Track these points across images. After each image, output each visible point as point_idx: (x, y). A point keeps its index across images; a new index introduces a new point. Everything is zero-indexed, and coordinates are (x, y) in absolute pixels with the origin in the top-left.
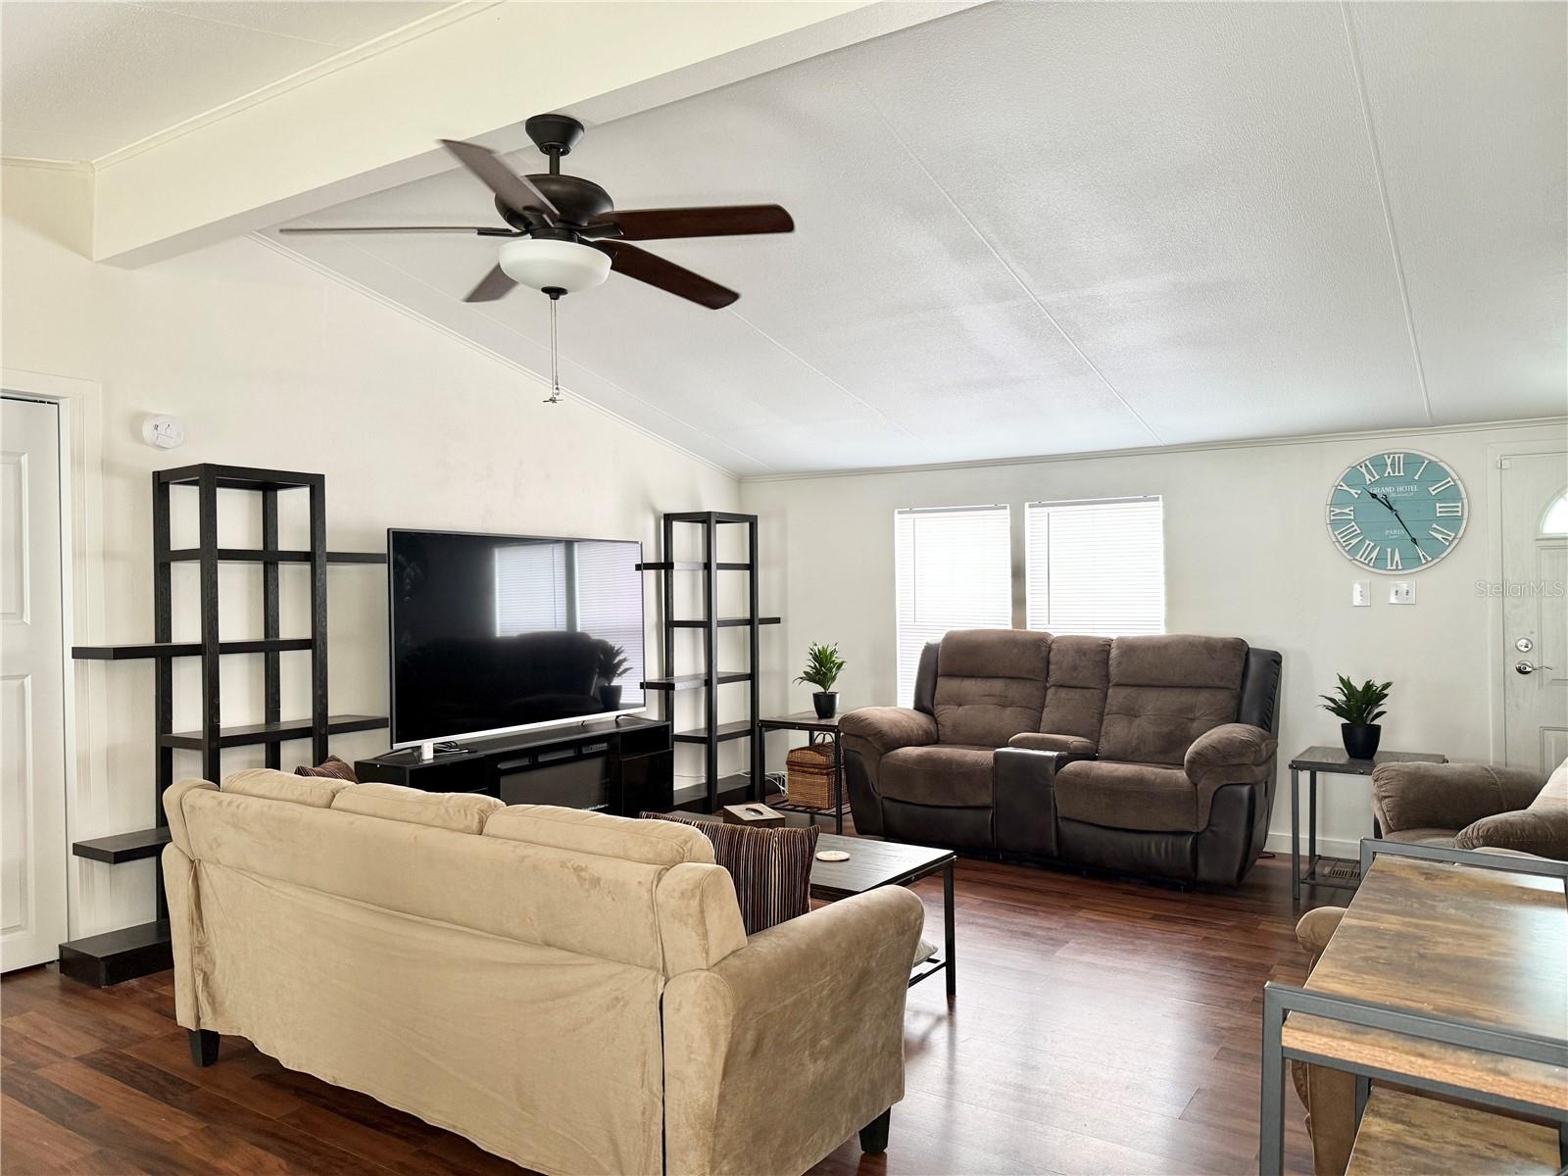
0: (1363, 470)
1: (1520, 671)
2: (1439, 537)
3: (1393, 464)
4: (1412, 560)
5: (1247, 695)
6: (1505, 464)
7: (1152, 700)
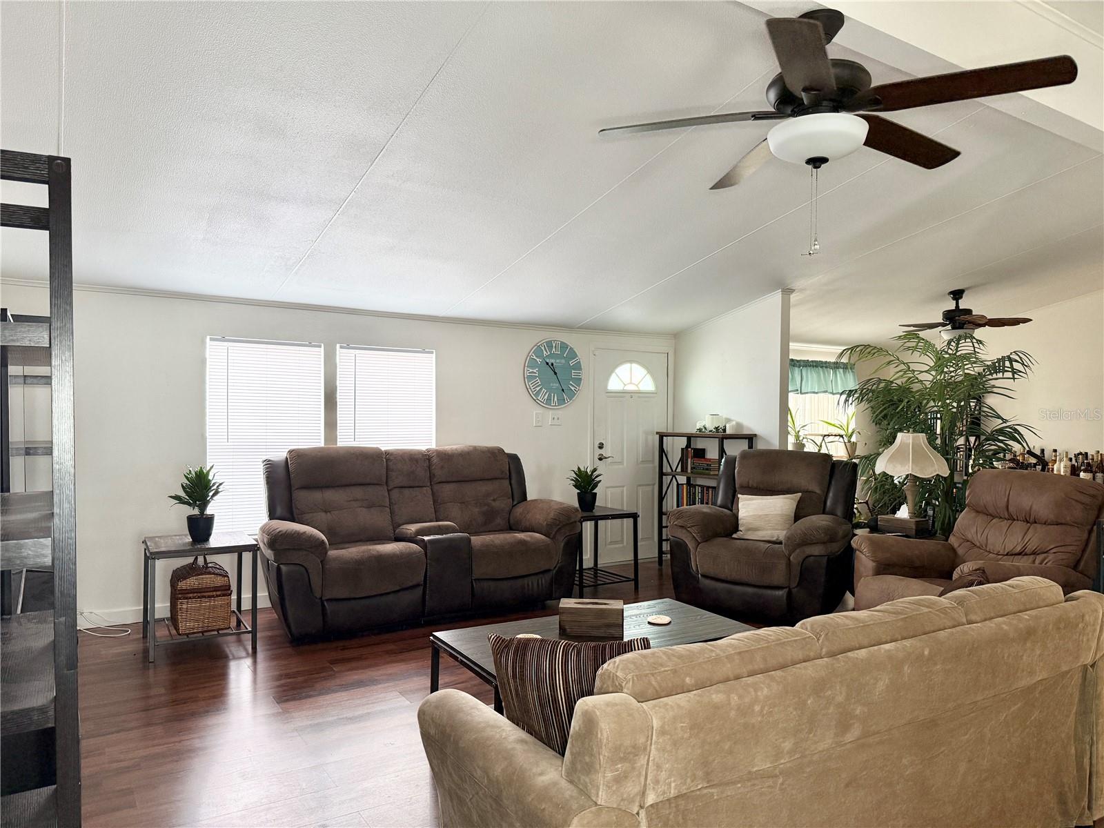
0: (543, 348)
1: (600, 459)
2: (573, 388)
3: (555, 347)
4: (561, 401)
5: (513, 482)
6: (597, 353)
7: (470, 490)
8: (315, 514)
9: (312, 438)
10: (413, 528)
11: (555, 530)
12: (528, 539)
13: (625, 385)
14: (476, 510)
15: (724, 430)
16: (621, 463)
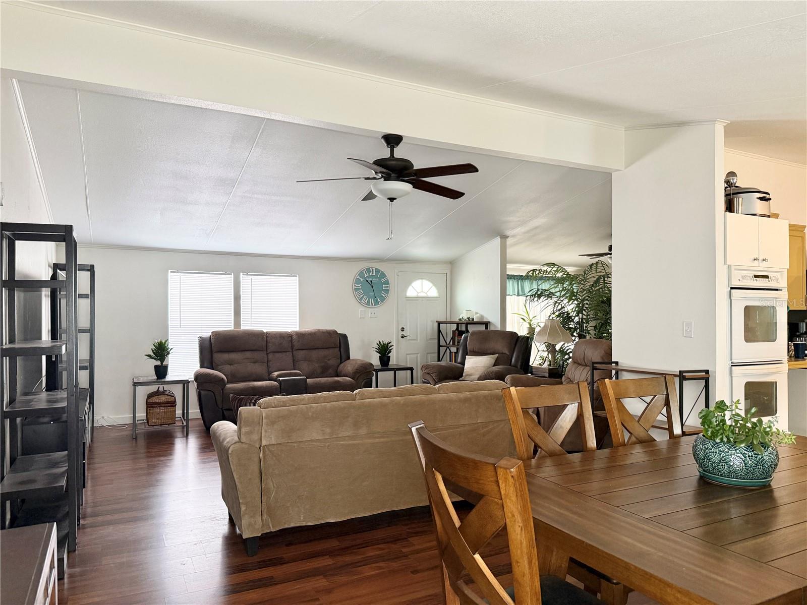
0: (364, 272)
1: (402, 337)
2: (384, 295)
3: (372, 271)
4: (376, 303)
5: (342, 350)
6: (399, 274)
7: (314, 354)
8: (225, 366)
9: (226, 325)
10: (276, 374)
11: (358, 375)
12: (341, 380)
13: (418, 293)
14: (317, 365)
15: (473, 319)
16: (416, 339)
